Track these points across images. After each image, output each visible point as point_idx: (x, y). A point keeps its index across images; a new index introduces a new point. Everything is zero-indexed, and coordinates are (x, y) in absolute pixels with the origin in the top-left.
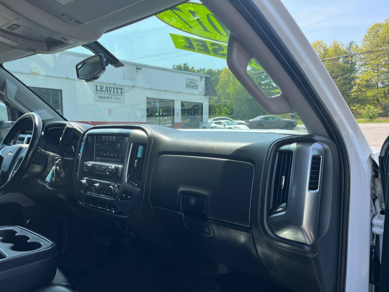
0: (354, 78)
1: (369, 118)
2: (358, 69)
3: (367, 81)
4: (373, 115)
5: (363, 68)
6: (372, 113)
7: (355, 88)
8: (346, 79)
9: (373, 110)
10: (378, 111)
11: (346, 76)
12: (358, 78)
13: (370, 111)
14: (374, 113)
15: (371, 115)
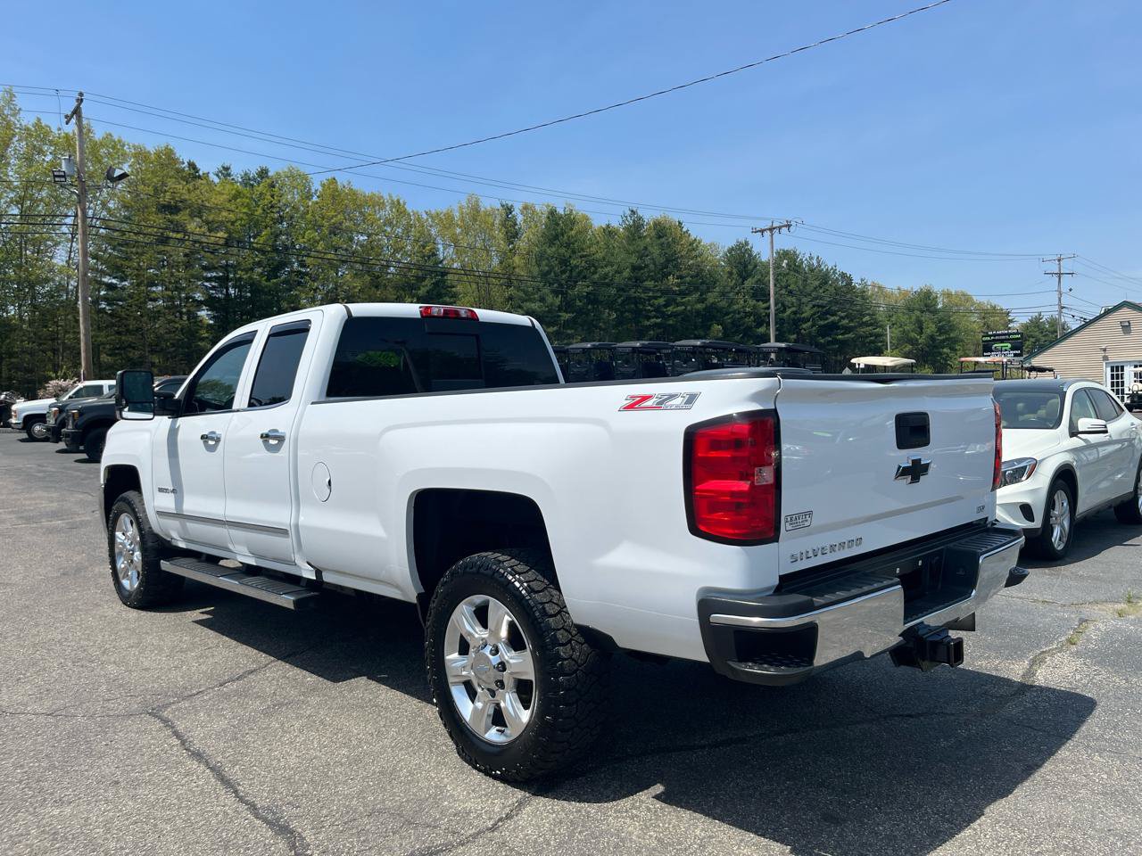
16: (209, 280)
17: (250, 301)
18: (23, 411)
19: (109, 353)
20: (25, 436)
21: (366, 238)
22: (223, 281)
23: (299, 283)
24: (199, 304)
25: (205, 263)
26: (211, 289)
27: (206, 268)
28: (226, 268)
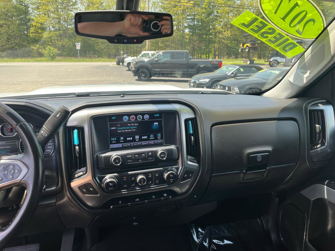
0: (29, 20)
1: (51, 58)
2: (31, 12)
3: (42, 24)
4: (54, 55)
5: (36, 11)
6: (52, 53)
7: (32, 30)
8: (21, 19)
9: (53, 51)
10: (56, 52)
11: (21, 17)
12: (33, 20)
13: (51, 51)
14: (54, 53)
15: (52, 55)
16: (189, 19)
17: (201, 26)
18: (127, 61)
19: (161, 43)
20: (127, 69)
21: (240, 2)
22: (193, 20)
23: (216, 19)
24: (186, 27)
25: (188, 14)
26: (189, 22)
27: (188, 15)
28: (194, 15)
